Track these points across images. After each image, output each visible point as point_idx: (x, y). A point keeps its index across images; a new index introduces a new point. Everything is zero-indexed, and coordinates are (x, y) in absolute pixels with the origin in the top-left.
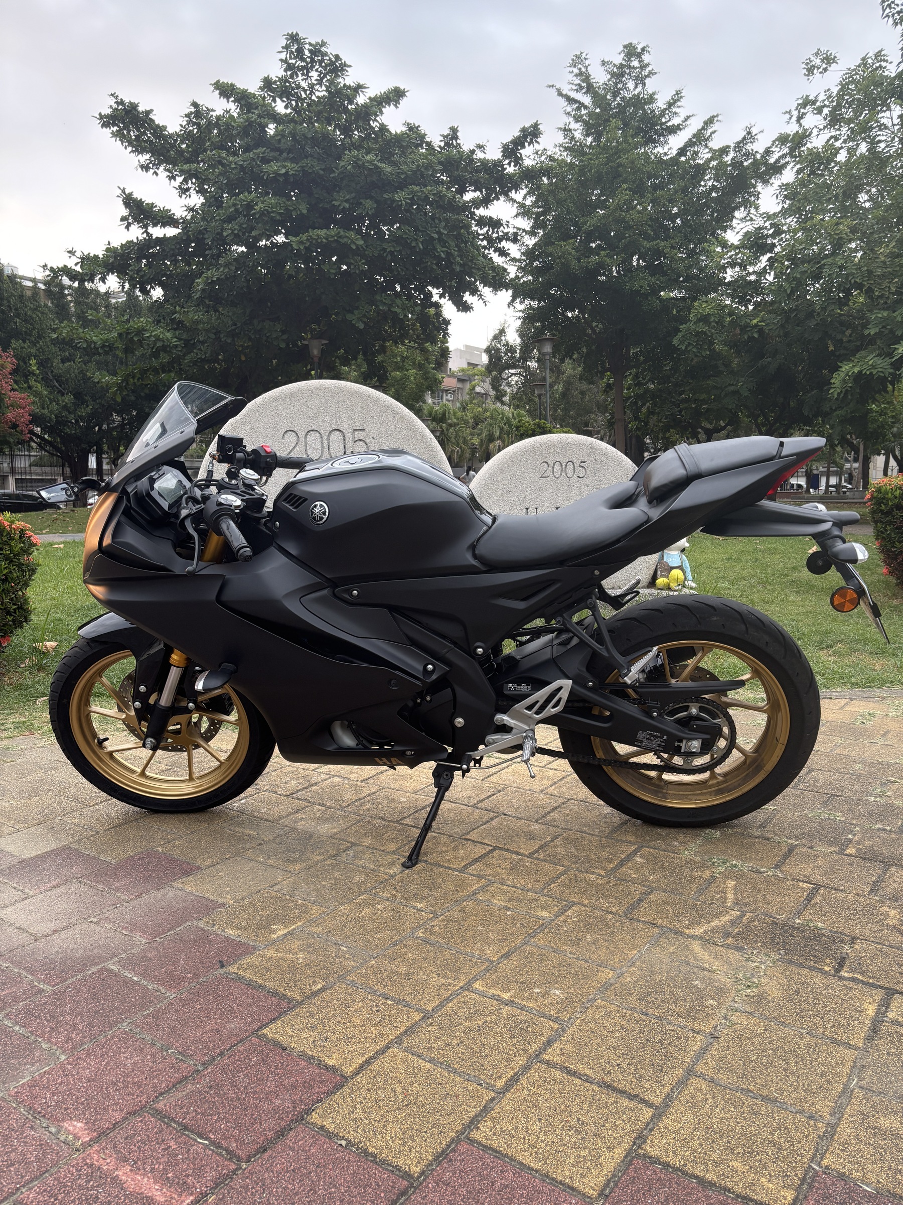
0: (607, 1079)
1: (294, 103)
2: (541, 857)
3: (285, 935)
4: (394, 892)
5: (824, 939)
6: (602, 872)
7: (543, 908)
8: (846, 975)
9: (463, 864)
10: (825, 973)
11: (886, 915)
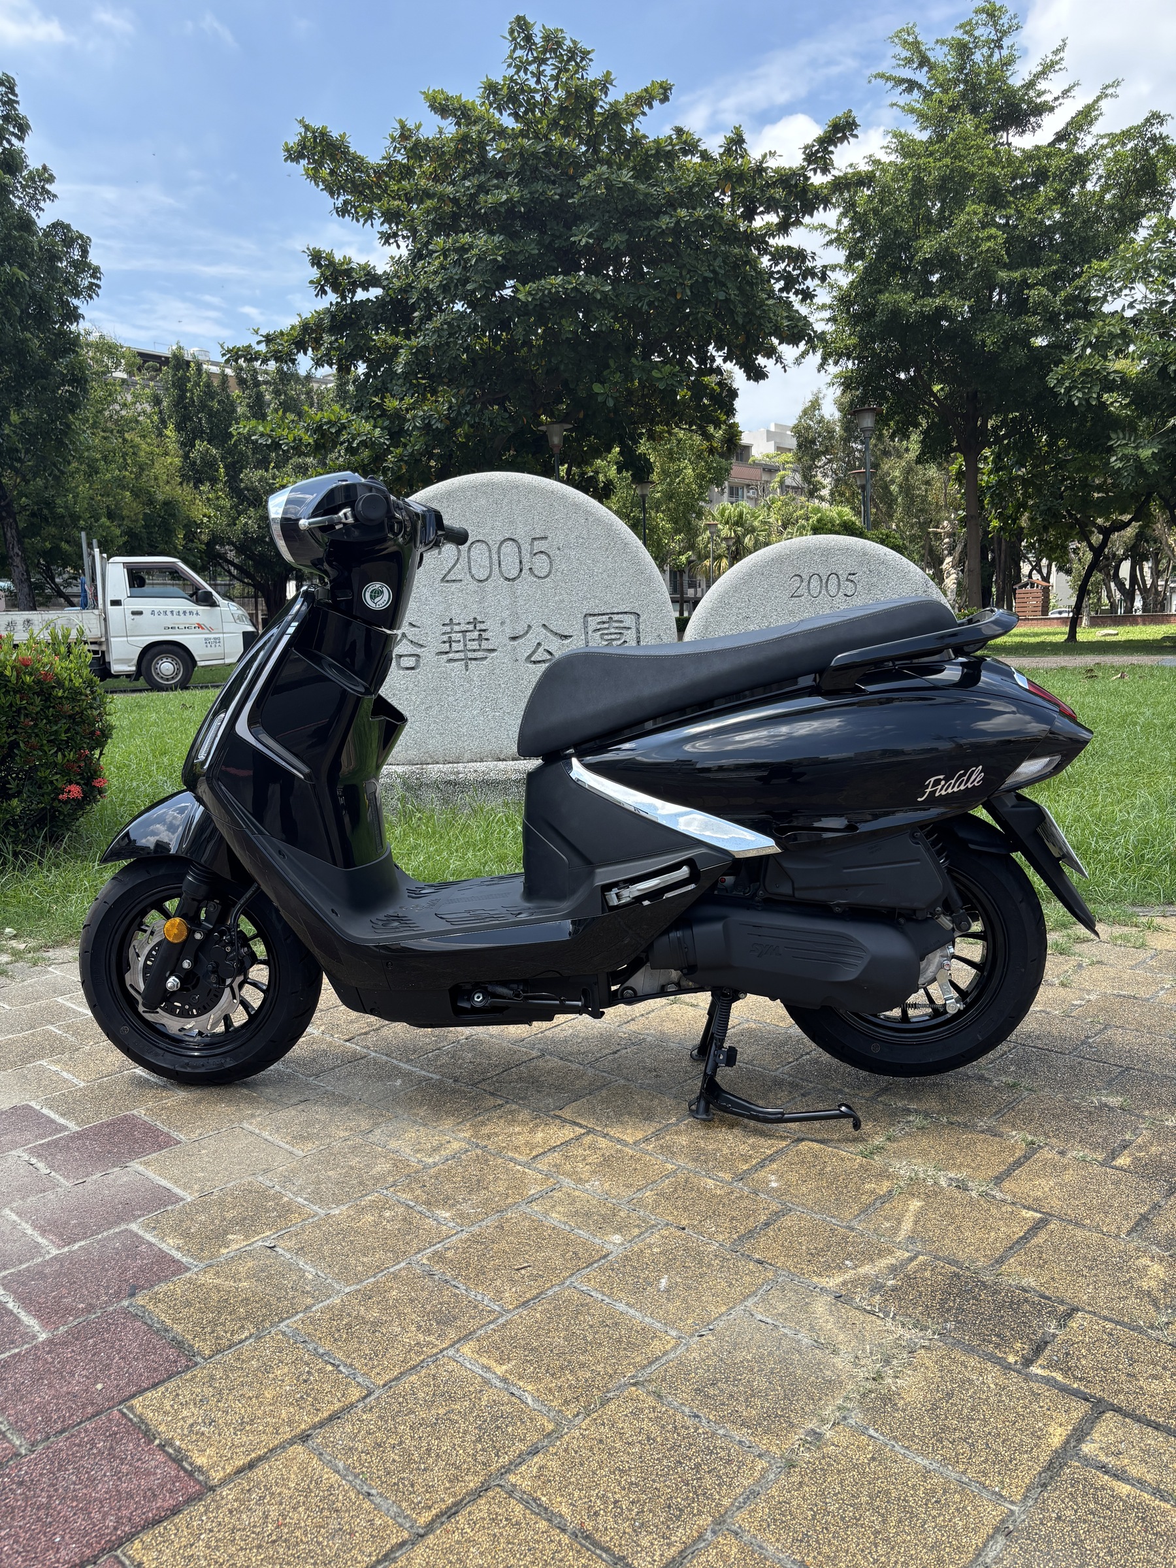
0: (589, 1526)
3: (240, 1251)
5: (1026, 1307)
8: (1040, 1371)
10: (1008, 1367)
11: (1142, 1272)
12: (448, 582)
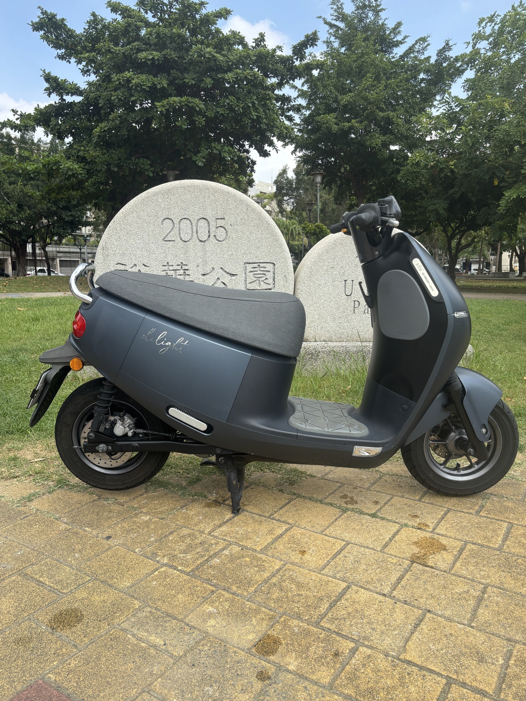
1: (159, 14)
12: (166, 241)
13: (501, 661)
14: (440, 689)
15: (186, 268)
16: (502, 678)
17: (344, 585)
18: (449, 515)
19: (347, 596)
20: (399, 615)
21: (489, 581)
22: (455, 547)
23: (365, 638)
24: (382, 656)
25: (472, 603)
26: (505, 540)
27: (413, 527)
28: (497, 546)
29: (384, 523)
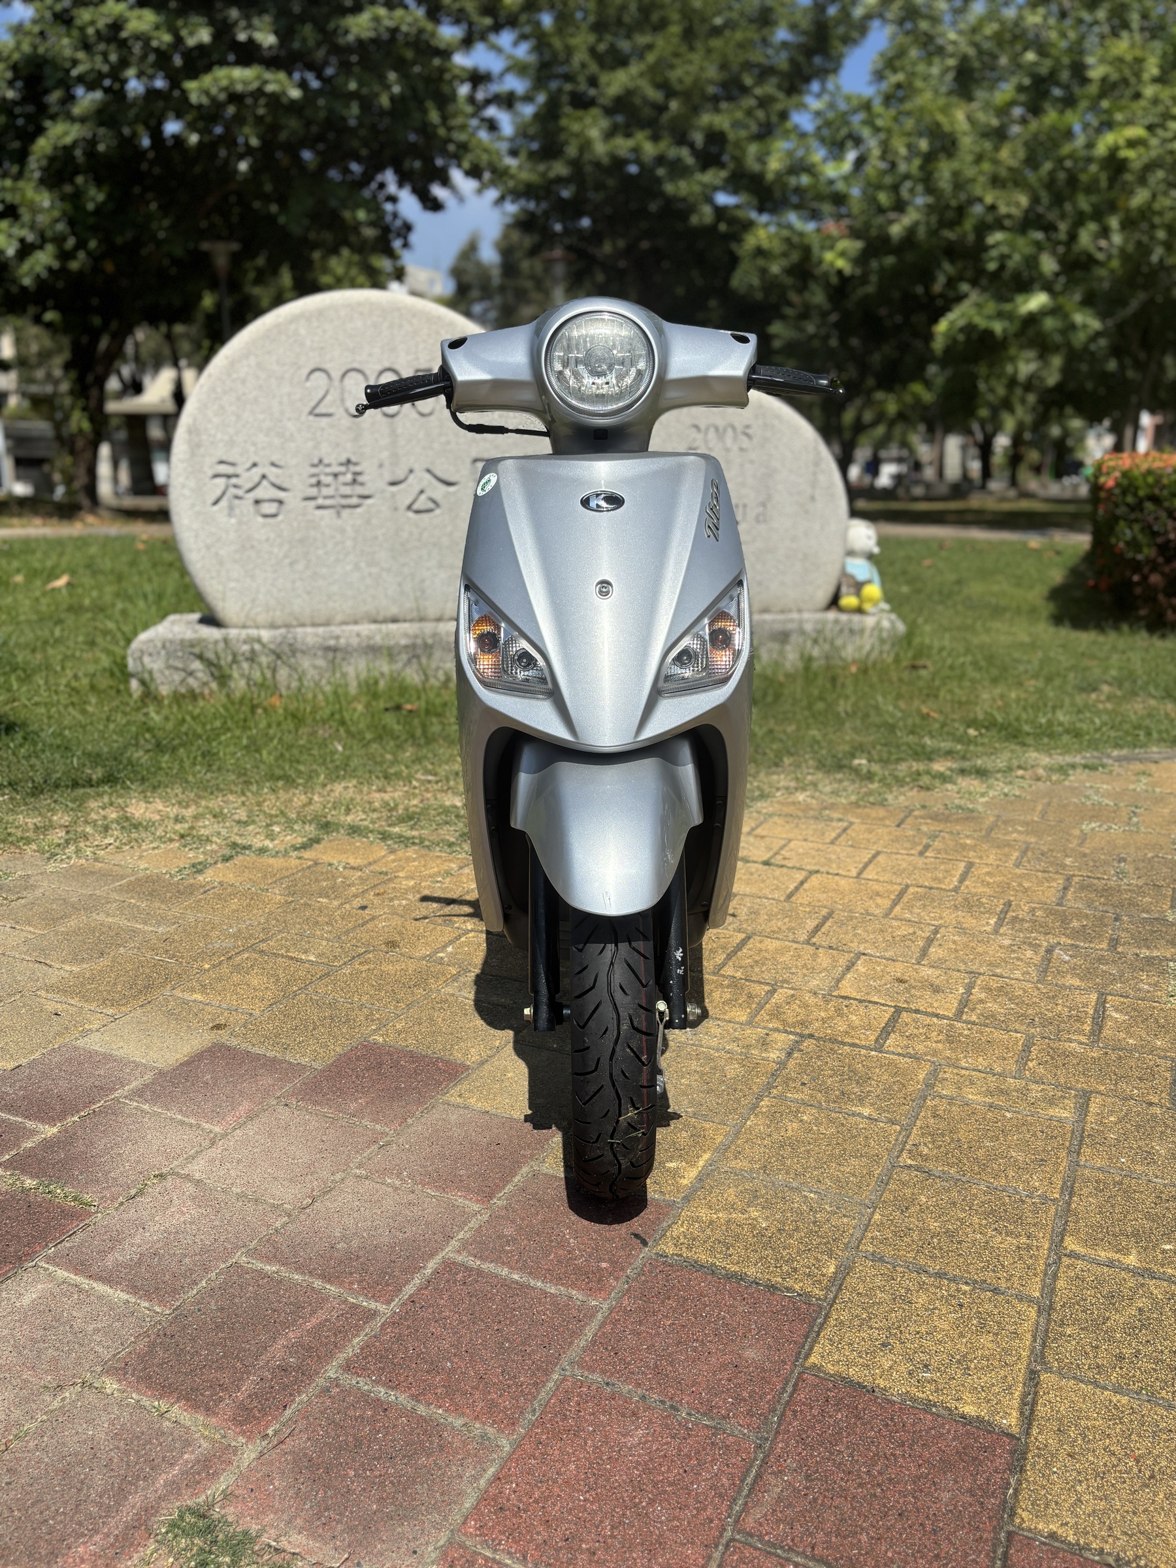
2: (974, 1018)
3: (700, 1179)
4: (806, 1089)
6: (1083, 1039)
7: (1052, 1102)
9: (873, 1038)
12: (317, 415)
13: (961, 990)
14: (888, 1016)
15: (357, 469)
16: (964, 1004)
17: (743, 936)
18: (880, 858)
19: (750, 945)
20: (824, 959)
21: (941, 922)
22: (891, 892)
23: (784, 981)
24: (808, 994)
25: (921, 943)
26: (961, 881)
27: (828, 873)
28: (952, 886)
29: (785, 870)
